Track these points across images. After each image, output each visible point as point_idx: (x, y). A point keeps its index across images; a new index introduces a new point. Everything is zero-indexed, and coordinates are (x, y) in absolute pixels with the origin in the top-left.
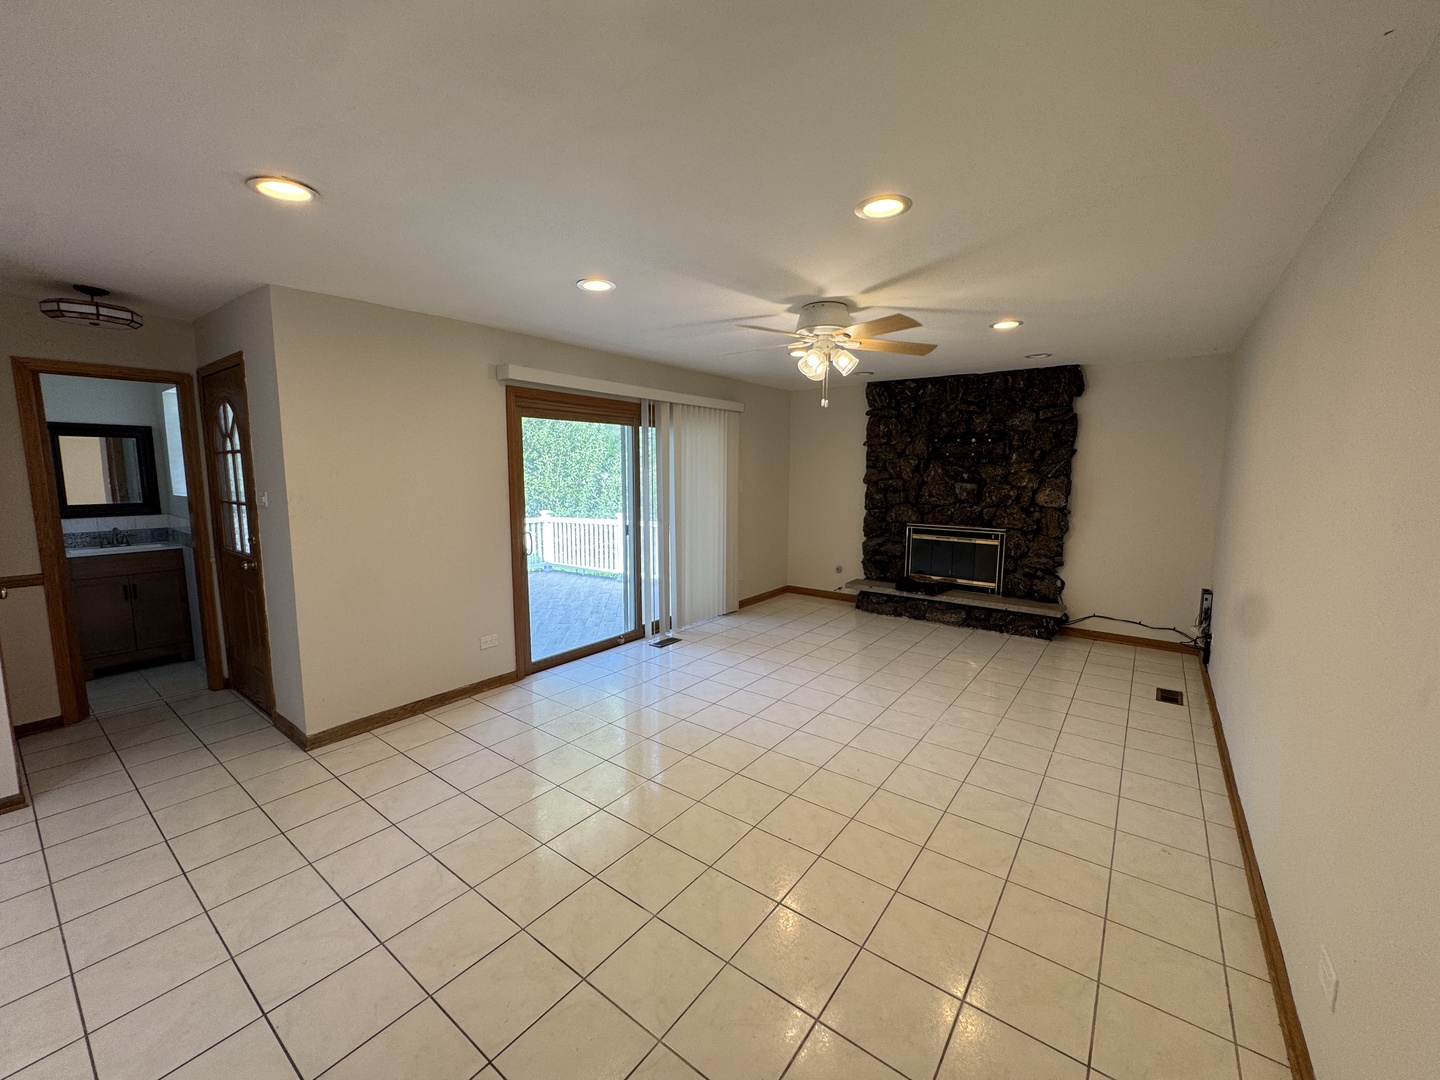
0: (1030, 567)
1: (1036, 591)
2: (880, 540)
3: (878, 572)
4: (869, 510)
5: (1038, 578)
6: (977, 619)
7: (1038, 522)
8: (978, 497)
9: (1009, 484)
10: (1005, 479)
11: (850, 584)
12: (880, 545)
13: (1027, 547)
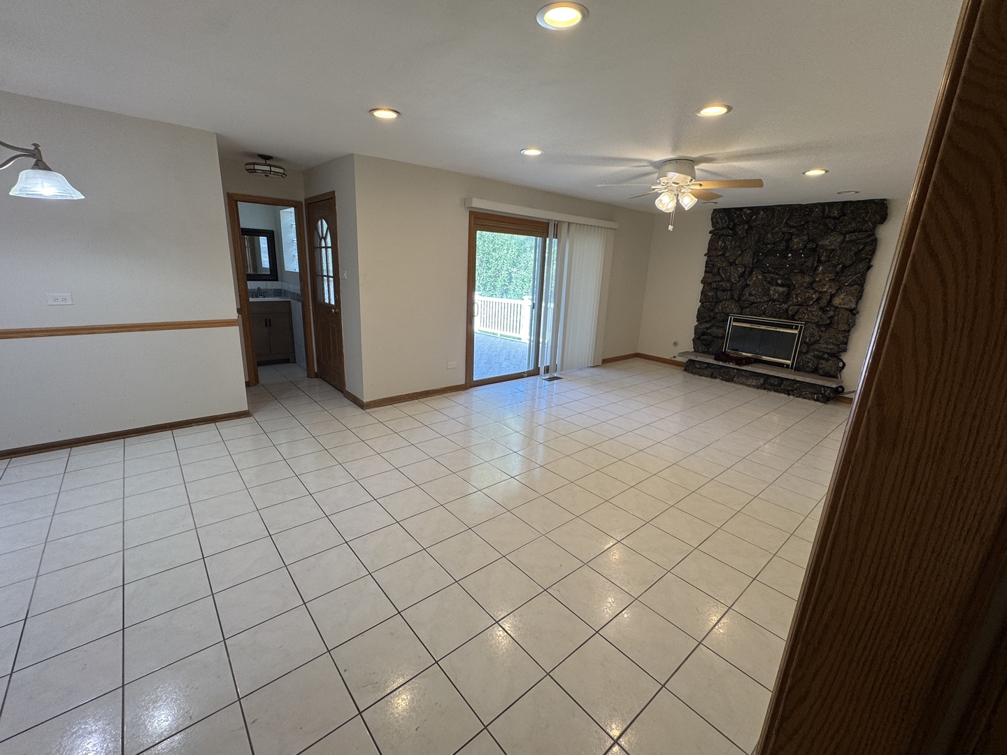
0: (819, 351)
1: (821, 369)
2: (708, 325)
3: (704, 347)
4: (702, 303)
5: (824, 359)
6: (772, 385)
7: (831, 318)
8: (787, 296)
9: (813, 289)
10: (811, 285)
11: (682, 354)
12: (707, 329)
13: (820, 336)
